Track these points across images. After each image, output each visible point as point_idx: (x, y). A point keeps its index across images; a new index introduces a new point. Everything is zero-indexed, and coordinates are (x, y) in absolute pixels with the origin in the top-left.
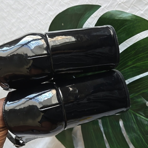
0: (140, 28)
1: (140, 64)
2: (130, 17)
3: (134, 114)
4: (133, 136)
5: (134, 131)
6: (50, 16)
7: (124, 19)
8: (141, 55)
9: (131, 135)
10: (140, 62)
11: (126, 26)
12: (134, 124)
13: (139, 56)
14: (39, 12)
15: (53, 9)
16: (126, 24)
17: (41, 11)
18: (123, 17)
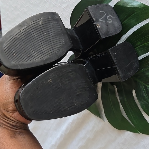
0: (147, 15)
1: (147, 44)
2: (139, 5)
3: (144, 86)
4: (143, 104)
5: (144, 99)
6: (63, 8)
7: (134, 7)
8: (147, 37)
9: (142, 102)
10: (147, 42)
11: (136, 13)
12: (144, 93)
13: (145, 38)
14: (54, 5)
15: (65, 2)
16: (136, 12)
17: (56, 4)
18: (134, 5)
